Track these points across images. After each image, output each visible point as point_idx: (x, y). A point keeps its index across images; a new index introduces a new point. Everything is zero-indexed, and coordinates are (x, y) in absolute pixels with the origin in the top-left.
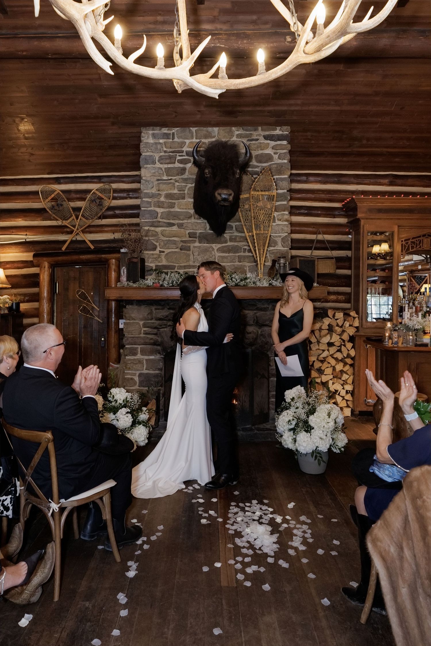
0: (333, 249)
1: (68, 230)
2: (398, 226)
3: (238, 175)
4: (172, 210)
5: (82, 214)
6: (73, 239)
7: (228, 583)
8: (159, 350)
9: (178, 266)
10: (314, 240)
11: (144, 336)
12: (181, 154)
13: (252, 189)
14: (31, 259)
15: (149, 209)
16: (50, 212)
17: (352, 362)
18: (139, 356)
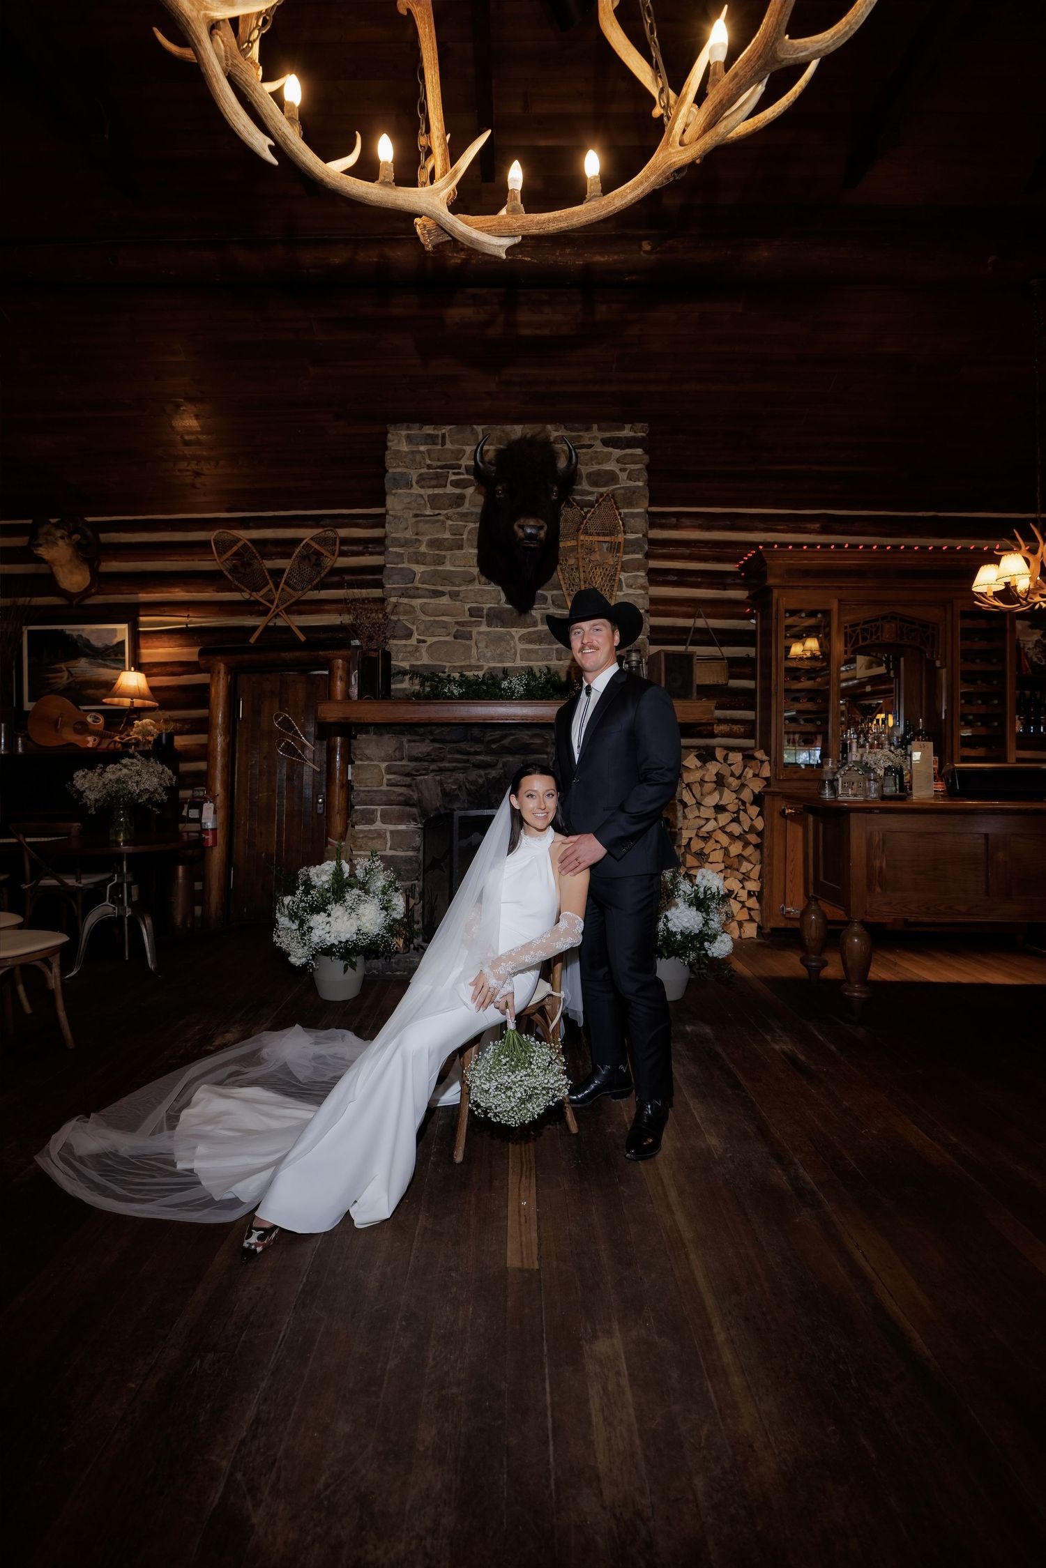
0: (722, 643)
1: (261, 608)
2: (839, 601)
3: (555, 496)
4: (440, 568)
5: (285, 581)
6: (270, 624)
7: (522, 1262)
8: (415, 814)
9: (450, 667)
10: (690, 628)
11: (389, 788)
12: (456, 471)
13: (581, 531)
14: (195, 658)
15: (399, 566)
16: (230, 577)
17: (759, 841)
18: (378, 825)
